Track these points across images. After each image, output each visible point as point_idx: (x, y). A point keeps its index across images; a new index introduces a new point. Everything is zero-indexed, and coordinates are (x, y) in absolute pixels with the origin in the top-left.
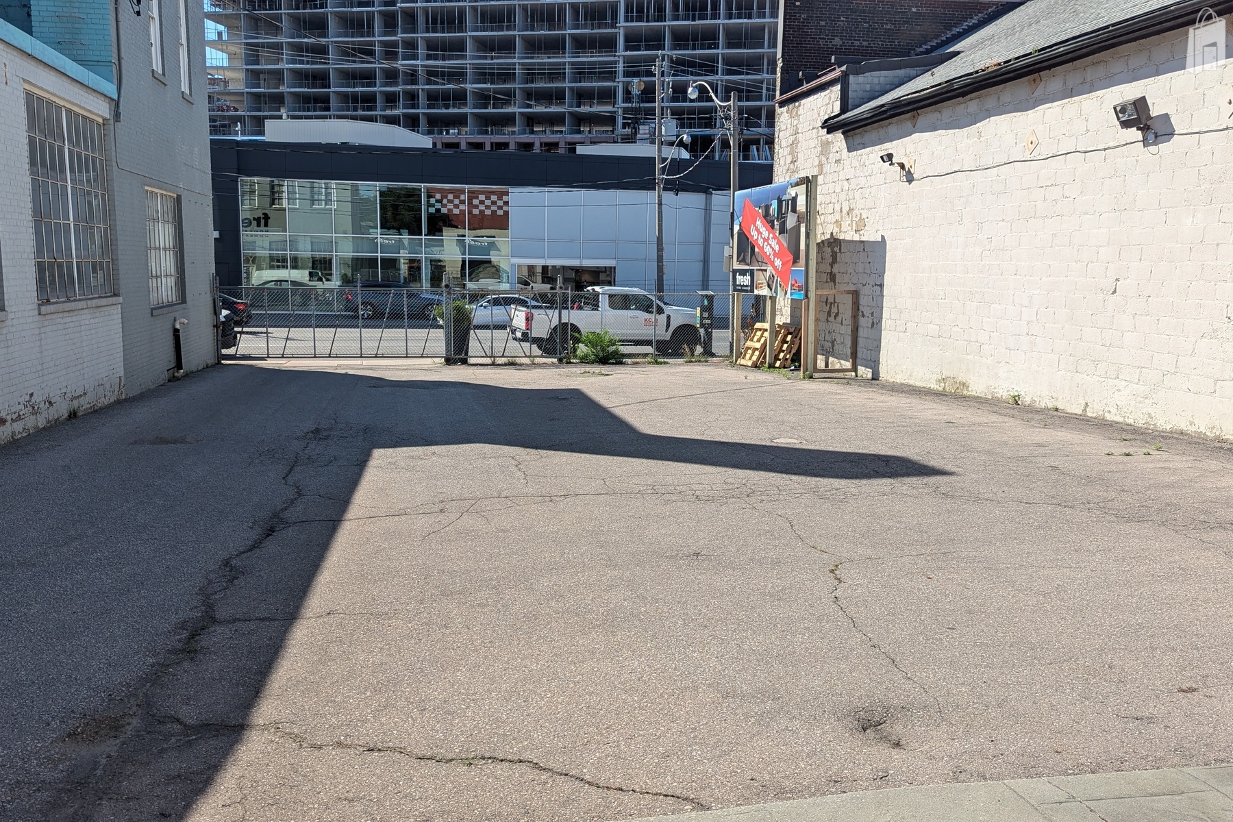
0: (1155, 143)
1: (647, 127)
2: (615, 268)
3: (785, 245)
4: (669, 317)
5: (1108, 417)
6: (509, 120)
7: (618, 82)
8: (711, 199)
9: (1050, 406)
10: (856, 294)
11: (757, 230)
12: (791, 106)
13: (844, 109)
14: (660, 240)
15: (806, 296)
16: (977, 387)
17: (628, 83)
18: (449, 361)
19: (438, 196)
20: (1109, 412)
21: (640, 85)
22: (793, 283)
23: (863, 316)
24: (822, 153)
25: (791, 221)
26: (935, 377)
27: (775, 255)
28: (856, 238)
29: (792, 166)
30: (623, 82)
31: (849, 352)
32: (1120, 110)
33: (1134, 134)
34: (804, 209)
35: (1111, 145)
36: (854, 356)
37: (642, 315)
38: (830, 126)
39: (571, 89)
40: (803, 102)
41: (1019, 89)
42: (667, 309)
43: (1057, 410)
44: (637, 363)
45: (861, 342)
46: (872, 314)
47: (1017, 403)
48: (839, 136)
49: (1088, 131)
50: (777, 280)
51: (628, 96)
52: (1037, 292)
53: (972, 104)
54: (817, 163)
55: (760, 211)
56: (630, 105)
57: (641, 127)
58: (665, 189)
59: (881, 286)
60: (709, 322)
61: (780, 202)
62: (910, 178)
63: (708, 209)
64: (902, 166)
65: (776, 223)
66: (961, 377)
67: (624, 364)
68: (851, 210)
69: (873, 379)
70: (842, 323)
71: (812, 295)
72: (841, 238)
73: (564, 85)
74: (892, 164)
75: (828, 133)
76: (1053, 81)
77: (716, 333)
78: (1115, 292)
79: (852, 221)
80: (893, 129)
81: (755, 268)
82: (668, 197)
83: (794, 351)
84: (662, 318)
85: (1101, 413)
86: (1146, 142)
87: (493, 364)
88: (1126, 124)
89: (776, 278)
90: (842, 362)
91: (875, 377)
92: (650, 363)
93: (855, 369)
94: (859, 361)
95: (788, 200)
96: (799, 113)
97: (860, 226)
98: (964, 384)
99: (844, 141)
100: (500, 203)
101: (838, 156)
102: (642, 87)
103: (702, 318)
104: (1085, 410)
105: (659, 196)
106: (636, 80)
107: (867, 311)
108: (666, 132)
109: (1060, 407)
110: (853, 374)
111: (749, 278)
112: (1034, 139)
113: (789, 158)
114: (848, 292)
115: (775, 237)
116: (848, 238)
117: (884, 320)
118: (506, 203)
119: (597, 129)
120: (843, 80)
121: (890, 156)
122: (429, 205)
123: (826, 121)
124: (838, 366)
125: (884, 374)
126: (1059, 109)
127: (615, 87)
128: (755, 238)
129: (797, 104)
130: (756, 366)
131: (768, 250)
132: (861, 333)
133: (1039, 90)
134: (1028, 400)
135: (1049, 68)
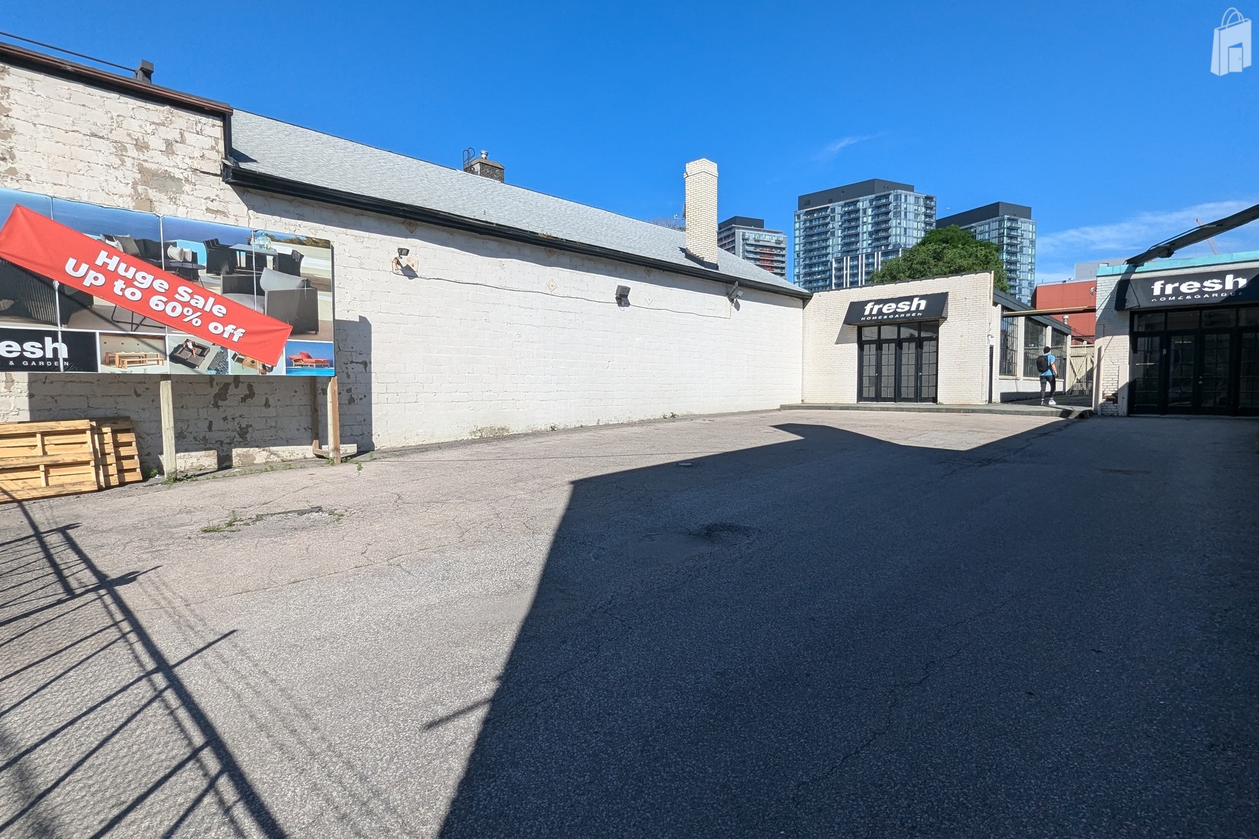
0: (624, 306)
3: (256, 309)
5: (611, 423)
9: (578, 425)
15: (336, 373)
16: (514, 429)
22: (297, 358)
25: (278, 282)
27: (210, 317)
34: (324, 275)
35: (601, 300)
41: (539, 251)
47: (554, 430)
49: (588, 290)
55: (114, 244)
62: (409, 273)
66: (499, 424)
76: (564, 257)
86: (620, 305)
98: (503, 429)
109: (583, 425)
112: (554, 285)
117: (373, 396)
120: (227, 119)
121: (405, 251)
126: (569, 273)
133: (554, 258)
134: (562, 427)
135: (561, 249)
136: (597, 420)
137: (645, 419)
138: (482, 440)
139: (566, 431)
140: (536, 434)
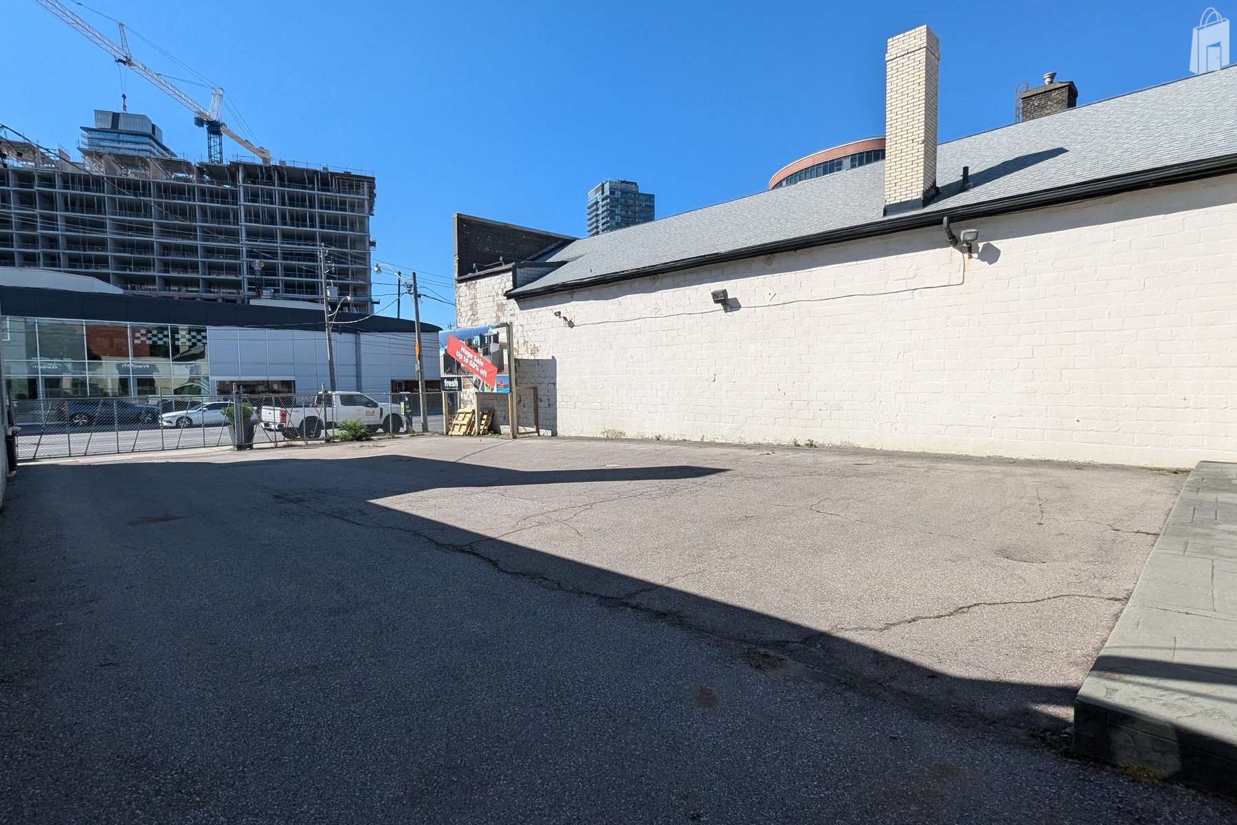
0: (731, 311)
1: (269, 292)
2: (294, 381)
3: (490, 362)
4: (381, 409)
5: (717, 441)
6: (151, 280)
7: (243, 261)
8: (359, 338)
9: (681, 439)
10: (535, 389)
11: (462, 353)
12: (468, 283)
13: (515, 286)
14: (331, 363)
15: (511, 391)
16: (630, 433)
17: (251, 262)
18: (240, 448)
19: (143, 331)
20: (717, 438)
21: (260, 264)
22: (499, 383)
23: (541, 401)
24: (498, 310)
25: (493, 348)
26: (600, 431)
27: (480, 367)
28: (532, 357)
29: (473, 317)
30: (247, 261)
31: (533, 422)
32: (715, 295)
33: (720, 306)
34: (505, 341)
35: (705, 311)
36: (537, 424)
37: (364, 409)
38: (509, 295)
39: (203, 263)
40: (478, 281)
41: (646, 281)
42: (379, 404)
43: (685, 440)
44: (380, 439)
45: (541, 416)
46: (549, 400)
47: (659, 439)
48: (513, 301)
49: (690, 304)
50: (483, 383)
51: (251, 270)
52: (667, 383)
53: (613, 288)
54: (494, 315)
55: (464, 342)
56: (254, 276)
57: (264, 291)
58: (333, 331)
59: (554, 384)
60: (410, 411)
61: (482, 338)
62: (571, 325)
63: (357, 344)
64: (565, 318)
65: (479, 349)
66: (619, 429)
67: (372, 440)
68: (525, 342)
69: (552, 436)
70: (524, 406)
71: (514, 390)
72: (519, 358)
73: (197, 260)
74: (560, 317)
75: (508, 299)
76: (668, 279)
77: (414, 419)
78: (714, 380)
79: (527, 348)
80: (555, 299)
81: (462, 376)
82: (334, 335)
83: (489, 424)
84: (377, 410)
85: (712, 439)
86: (726, 310)
87: (276, 447)
88: (716, 302)
89: (482, 381)
90: (526, 428)
91: (554, 434)
92: (389, 438)
93: (538, 431)
94: (540, 426)
95: (490, 336)
96: (476, 287)
97: (535, 350)
98: (621, 433)
99: (516, 304)
100: (199, 337)
101: (512, 312)
102: (263, 266)
103: (405, 409)
104: (702, 439)
105: (329, 335)
106: (257, 261)
107: (544, 398)
108: (331, 294)
109: (686, 439)
110: (536, 434)
111: (457, 382)
112: (657, 307)
113: (470, 313)
114: (532, 388)
115: (479, 357)
116: (524, 358)
117: (558, 403)
118: (205, 337)
119: (225, 291)
120: (513, 270)
121: (559, 313)
122: (134, 338)
123: (507, 292)
124: (523, 431)
125: (560, 432)
126: (671, 293)
127: (240, 264)
128: (460, 358)
129: (474, 282)
130: (465, 434)
131: (473, 365)
132: (540, 410)
133: (658, 283)
134: (666, 437)
135: (663, 273)
136: (701, 435)
137: (765, 442)
138: (607, 439)
139: (669, 442)
140: (644, 440)
